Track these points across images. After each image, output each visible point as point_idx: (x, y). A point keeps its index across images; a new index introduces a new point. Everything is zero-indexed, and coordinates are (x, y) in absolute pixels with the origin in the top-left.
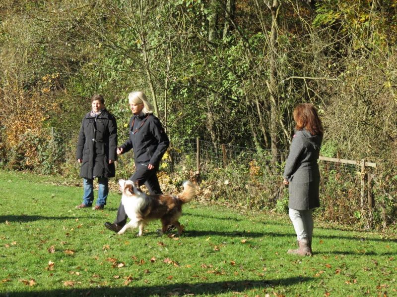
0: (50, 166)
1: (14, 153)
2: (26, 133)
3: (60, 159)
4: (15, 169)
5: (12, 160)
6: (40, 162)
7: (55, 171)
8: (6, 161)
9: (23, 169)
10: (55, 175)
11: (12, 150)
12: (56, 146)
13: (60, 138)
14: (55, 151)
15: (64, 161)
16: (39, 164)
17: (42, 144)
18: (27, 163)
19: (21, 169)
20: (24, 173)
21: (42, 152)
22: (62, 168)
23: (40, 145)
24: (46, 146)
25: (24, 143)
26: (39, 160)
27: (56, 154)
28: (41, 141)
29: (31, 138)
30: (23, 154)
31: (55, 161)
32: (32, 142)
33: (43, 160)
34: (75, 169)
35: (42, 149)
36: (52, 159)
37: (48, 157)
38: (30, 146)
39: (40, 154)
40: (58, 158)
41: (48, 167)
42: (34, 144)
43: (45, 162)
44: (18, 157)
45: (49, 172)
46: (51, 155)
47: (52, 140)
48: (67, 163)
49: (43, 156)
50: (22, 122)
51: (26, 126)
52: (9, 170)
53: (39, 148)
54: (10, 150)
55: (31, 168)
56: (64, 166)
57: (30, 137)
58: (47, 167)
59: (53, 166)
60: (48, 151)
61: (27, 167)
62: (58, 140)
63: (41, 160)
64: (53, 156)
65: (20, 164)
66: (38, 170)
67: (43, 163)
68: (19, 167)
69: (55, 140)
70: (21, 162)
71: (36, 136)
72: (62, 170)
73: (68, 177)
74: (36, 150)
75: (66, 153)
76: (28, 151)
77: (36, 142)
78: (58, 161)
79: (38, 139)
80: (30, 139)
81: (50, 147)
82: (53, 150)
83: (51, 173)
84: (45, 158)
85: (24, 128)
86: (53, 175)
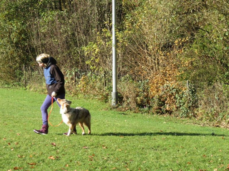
0: (186, 111)
1: (156, 100)
2: (165, 85)
3: (194, 105)
4: (157, 114)
5: (155, 106)
6: (177, 108)
7: (190, 115)
8: (150, 107)
9: (164, 113)
10: (190, 118)
11: (154, 98)
12: (191, 95)
13: (194, 89)
14: (189, 99)
15: (197, 107)
16: (176, 109)
17: (178, 93)
18: (168, 109)
19: (162, 113)
20: (165, 116)
21: (179, 100)
22: (196, 112)
23: (177, 95)
24: (182, 95)
25: (165, 93)
26: (177, 106)
27: (190, 101)
28: (177, 92)
29: (170, 89)
30: (164, 102)
31: (189, 107)
32: (171, 92)
33: (180, 106)
34: (207, 113)
35: (179, 98)
36: (188, 105)
37: (184, 103)
38: (170, 95)
39: (178, 101)
40: (193, 104)
41: (185, 112)
42: (172, 93)
43: (181, 108)
44: (159, 103)
45: (185, 115)
46: (187, 102)
47: (187, 91)
48: (200, 108)
49: (180, 103)
50: (161, 77)
51: (165, 79)
52: (153, 114)
53: (177, 97)
54: (152, 98)
55: (170, 112)
56: (198, 111)
57: (168, 88)
58: (183, 111)
59: (189, 111)
60: (185, 99)
61: (167, 111)
62: (192, 90)
63: (179, 106)
64: (188, 103)
65: (161, 109)
66: (176, 114)
67: (180, 108)
68: (160, 112)
69: (190, 91)
70: (162, 108)
71: (173, 87)
72: (196, 114)
73: (201, 119)
74: (174, 98)
75: (199, 100)
76: (168, 99)
77: (174, 92)
78: (193, 107)
79: (175, 90)
80: (168, 89)
81: (186, 96)
82: (188, 98)
83: (187, 116)
84: (181, 104)
85: (164, 81)
86: (189, 118)
